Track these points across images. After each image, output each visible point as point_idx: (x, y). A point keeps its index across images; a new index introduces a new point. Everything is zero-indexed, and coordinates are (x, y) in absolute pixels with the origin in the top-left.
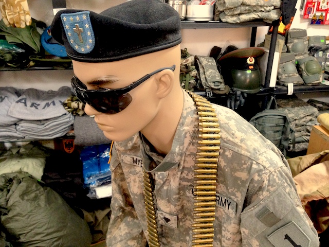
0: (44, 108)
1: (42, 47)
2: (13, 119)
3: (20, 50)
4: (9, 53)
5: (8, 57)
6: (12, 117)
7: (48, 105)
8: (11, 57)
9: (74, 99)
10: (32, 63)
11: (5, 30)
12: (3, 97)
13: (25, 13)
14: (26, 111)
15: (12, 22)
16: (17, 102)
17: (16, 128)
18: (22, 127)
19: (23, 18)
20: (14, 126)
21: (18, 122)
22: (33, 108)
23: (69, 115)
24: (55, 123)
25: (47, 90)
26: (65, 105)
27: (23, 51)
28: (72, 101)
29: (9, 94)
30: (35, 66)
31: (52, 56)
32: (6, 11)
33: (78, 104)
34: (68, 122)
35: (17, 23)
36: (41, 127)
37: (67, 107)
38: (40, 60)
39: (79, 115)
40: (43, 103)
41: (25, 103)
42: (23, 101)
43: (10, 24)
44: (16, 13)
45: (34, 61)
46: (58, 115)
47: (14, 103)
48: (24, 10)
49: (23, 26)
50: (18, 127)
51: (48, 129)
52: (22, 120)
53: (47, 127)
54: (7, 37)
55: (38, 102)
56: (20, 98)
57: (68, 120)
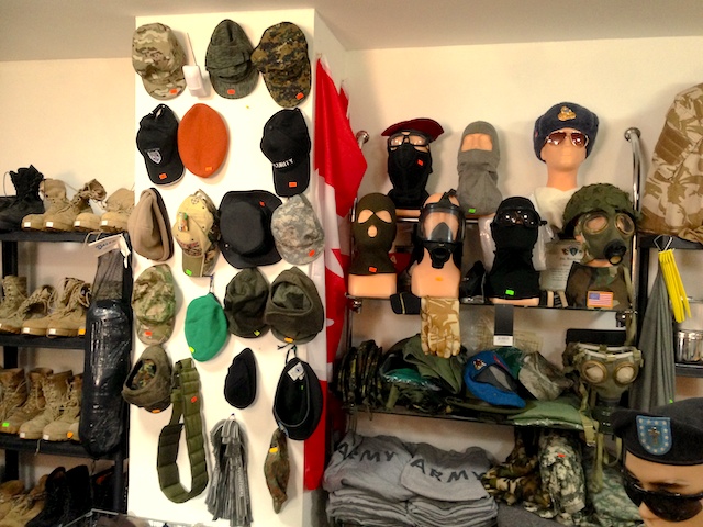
0: (449, 481)
1: (464, 385)
2: (407, 493)
3: (434, 388)
4: (420, 390)
5: (418, 396)
6: (406, 488)
7: (454, 476)
8: (422, 396)
9: (502, 474)
10: (449, 409)
11: (418, 357)
12: (390, 453)
13: (454, 339)
14: (425, 482)
15: (434, 350)
16: (413, 464)
17: (406, 508)
18: (417, 507)
19: (449, 345)
20: (404, 504)
21: (412, 497)
22: (434, 479)
23: (491, 500)
24: (467, 511)
25: (448, 450)
26: (484, 481)
27: (437, 389)
28: (499, 477)
29: (398, 450)
30: (453, 413)
31: (477, 401)
32: (430, 334)
33: (509, 483)
34: (487, 512)
35: (440, 351)
36: (445, 513)
37: (488, 486)
38: (459, 404)
39: (507, 502)
40: (447, 473)
41: (422, 468)
42: (420, 464)
43: (429, 350)
44: (441, 338)
45: (452, 406)
46: (475, 498)
47: (408, 467)
48: (453, 335)
49: (447, 356)
50: (410, 507)
51: (455, 518)
52: (417, 496)
53: (455, 515)
54: (421, 369)
55: (439, 470)
56: (416, 458)
57: (489, 508)
